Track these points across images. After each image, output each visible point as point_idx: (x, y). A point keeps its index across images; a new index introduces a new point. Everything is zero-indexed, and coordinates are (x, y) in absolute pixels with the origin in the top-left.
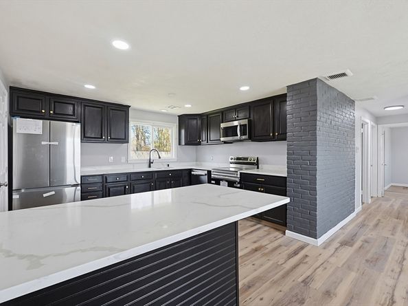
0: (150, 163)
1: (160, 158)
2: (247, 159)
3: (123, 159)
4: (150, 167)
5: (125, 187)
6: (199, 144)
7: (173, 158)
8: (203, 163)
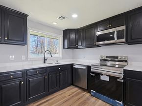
0: (45, 60)
1: (52, 56)
2: (117, 57)
3: (23, 58)
4: (44, 62)
5: (21, 82)
6: (77, 48)
7: (60, 57)
8: (79, 60)
